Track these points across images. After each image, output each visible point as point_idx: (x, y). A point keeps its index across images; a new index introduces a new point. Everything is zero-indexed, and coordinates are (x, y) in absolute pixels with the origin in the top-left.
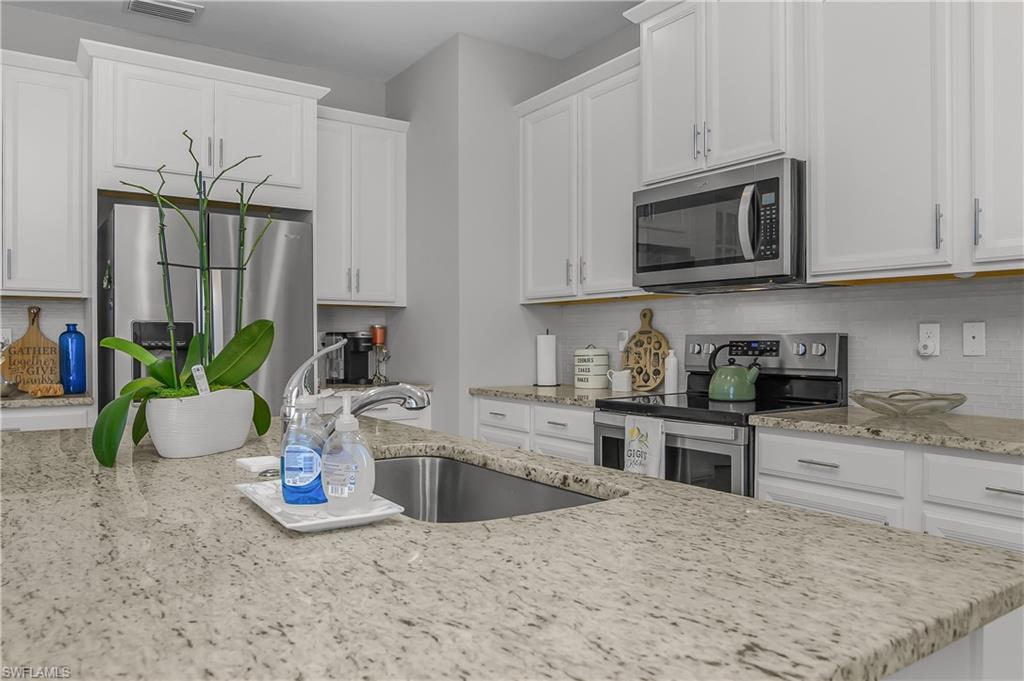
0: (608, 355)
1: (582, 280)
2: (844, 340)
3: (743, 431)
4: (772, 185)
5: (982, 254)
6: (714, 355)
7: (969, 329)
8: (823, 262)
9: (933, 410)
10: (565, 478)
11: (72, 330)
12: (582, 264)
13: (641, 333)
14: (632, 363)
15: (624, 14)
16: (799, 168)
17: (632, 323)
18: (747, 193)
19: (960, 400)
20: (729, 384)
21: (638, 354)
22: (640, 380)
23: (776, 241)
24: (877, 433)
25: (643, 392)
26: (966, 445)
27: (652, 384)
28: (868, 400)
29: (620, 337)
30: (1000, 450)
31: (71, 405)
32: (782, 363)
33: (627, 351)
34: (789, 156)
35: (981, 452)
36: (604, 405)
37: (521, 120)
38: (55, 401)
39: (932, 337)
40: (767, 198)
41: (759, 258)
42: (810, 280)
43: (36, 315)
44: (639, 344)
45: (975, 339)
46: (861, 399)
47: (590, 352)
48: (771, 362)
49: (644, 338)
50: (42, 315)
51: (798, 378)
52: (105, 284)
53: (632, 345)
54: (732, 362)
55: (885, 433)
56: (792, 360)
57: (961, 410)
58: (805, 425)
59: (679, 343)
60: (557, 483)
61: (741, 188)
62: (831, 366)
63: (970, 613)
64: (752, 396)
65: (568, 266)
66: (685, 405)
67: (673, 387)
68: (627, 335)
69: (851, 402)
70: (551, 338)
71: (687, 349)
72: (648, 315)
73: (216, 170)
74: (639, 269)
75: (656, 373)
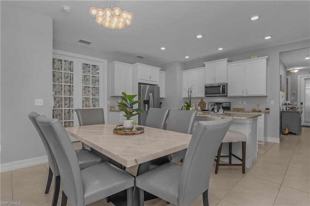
0: (196, 105)
1: (195, 95)
2: (230, 103)
4: (224, 86)
5: (247, 94)
7: (244, 102)
8: (230, 94)
12: (195, 93)
14: (200, 106)
15: (203, 63)
16: (227, 84)
18: (221, 86)
23: (225, 92)
28: (235, 109)
29: (198, 102)
30: (251, 112)
33: (199, 104)
37: (183, 73)
39: (240, 102)
41: (223, 94)
42: (228, 96)
44: (201, 103)
46: (232, 109)
47: (193, 104)
51: (224, 107)
56: (224, 105)
59: (208, 103)
62: (229, 106)
72: (202, 99)
73: (150, 80)
74: (205, 94)
75: (204, 107)
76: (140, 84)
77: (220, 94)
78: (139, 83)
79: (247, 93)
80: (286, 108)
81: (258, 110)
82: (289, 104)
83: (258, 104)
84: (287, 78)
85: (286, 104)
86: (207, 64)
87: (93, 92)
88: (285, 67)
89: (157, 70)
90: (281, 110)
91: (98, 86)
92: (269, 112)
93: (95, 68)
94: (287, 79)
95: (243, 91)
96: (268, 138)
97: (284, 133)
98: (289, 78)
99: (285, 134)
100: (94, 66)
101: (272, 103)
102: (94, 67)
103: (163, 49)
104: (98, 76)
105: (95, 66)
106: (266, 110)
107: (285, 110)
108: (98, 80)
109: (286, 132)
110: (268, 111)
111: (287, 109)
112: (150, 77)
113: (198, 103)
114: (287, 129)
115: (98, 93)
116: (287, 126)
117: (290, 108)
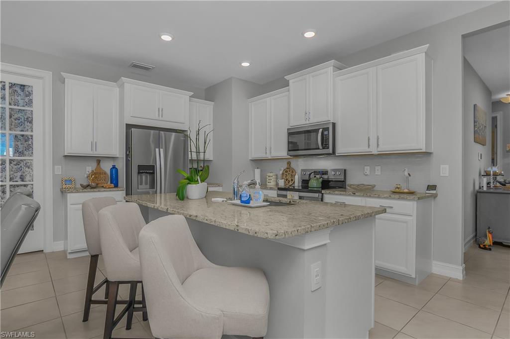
0: (277, 175)
1: (270, 153)
2: (345, 170)
3: (320, 194)
4: (327, 129)
5: (379, 149)
6: (310, 174)
7: (377, 168)
8: (340, 150)
9: (368, 189)
10: (290, 201)
11: (114, 167)
12: (271, 148)
13: (287, 168)
14: (284, 177)
15: (285, 77)
16: (334, 125)
17: (284, 165)
18: (321, 130)
19: (375, 186)
20: (314, 183)
21: (286, 175)
22: (287, 182)
23: (328, 144)
24: (354, 194)
25: (288, 186)
26: (375, 196)
27: (291, 183)
28: (352, 186)
29: (281, 170)
30: (383, 197)
31: (118, 190)
32: (328, 177)
33: (283, 174)
34: (332, 121)
35: (379, 197)
36: (280, 189)
37: (250, 104)
38: (111, 189)
39: (367, 170)
40: (326, 133)
41: (323, 148)
42: (337, 155)
43: (99, 162)
44: (286, 172)
45: (378, 171)
46: (350, 186)
47: (271, 174)
48: (325, 177)
49: (288, 170)
50: (101, 162)
51: (332, 181)
52: (128, 153)
53: (284, 172)
54: (315, 177)
55: (356, 194)
56: (331, 176)
57: (375, 189)
58: (337, 192)
59: (299, 172)
60: (288, 202)
61: (319, 129)
62: (342, 178)
63: (373, 213)
64: (321, 186)
65: (266, 148)
66: (301, 188)
67: (297, 184)
68: (282, 169)
69: (347, 187)
70: (259, 170)
71: (302, 173)
72: (289, 163)
73: (161, 118)
74: (289, 151)
75: (292, 180)
76: (129, 127)
77: (319, 149)
78: (127, 125)
79: (378, 145)
80: (488, 183)
81: (406, 191)
82: (495, 175)
83: (406, 174)
84: (494, 115)
85: (487, 174)
86: (292, 79)
87: (20, 146)
88: (488, 92)
89: (183, 96)
90: (477, 188)
91: (31, 134)
92: (435, 196)
93: (23, 91)
94: (494, 119)
95: (369, 139)
96: (434, 262)
97: (482, 246)
98: (499, 115)
99: (485, 248)
100: (22, 85)
101: (445, 170)
102: (20, 88)
103: (166, 38)
104: (31, 109)
105: (23, 87)
106: (428, 189)
107: (485, 189)
108: (29, 119)
109: (488, 242)
110: (434, 192)
111: (492, 185)
112: (160, 111)
113: (281, 172)
114: (489, 236)
115: (29, 148)
116: (489, 228)
117: (500, 183)
